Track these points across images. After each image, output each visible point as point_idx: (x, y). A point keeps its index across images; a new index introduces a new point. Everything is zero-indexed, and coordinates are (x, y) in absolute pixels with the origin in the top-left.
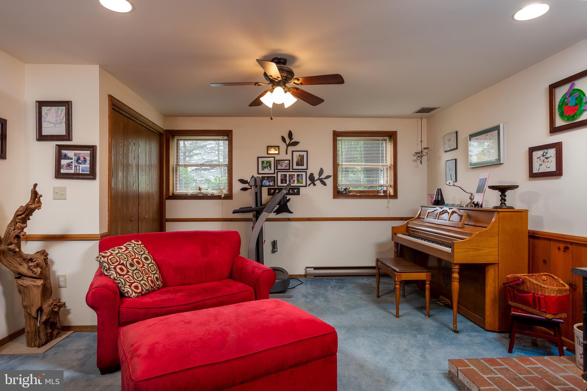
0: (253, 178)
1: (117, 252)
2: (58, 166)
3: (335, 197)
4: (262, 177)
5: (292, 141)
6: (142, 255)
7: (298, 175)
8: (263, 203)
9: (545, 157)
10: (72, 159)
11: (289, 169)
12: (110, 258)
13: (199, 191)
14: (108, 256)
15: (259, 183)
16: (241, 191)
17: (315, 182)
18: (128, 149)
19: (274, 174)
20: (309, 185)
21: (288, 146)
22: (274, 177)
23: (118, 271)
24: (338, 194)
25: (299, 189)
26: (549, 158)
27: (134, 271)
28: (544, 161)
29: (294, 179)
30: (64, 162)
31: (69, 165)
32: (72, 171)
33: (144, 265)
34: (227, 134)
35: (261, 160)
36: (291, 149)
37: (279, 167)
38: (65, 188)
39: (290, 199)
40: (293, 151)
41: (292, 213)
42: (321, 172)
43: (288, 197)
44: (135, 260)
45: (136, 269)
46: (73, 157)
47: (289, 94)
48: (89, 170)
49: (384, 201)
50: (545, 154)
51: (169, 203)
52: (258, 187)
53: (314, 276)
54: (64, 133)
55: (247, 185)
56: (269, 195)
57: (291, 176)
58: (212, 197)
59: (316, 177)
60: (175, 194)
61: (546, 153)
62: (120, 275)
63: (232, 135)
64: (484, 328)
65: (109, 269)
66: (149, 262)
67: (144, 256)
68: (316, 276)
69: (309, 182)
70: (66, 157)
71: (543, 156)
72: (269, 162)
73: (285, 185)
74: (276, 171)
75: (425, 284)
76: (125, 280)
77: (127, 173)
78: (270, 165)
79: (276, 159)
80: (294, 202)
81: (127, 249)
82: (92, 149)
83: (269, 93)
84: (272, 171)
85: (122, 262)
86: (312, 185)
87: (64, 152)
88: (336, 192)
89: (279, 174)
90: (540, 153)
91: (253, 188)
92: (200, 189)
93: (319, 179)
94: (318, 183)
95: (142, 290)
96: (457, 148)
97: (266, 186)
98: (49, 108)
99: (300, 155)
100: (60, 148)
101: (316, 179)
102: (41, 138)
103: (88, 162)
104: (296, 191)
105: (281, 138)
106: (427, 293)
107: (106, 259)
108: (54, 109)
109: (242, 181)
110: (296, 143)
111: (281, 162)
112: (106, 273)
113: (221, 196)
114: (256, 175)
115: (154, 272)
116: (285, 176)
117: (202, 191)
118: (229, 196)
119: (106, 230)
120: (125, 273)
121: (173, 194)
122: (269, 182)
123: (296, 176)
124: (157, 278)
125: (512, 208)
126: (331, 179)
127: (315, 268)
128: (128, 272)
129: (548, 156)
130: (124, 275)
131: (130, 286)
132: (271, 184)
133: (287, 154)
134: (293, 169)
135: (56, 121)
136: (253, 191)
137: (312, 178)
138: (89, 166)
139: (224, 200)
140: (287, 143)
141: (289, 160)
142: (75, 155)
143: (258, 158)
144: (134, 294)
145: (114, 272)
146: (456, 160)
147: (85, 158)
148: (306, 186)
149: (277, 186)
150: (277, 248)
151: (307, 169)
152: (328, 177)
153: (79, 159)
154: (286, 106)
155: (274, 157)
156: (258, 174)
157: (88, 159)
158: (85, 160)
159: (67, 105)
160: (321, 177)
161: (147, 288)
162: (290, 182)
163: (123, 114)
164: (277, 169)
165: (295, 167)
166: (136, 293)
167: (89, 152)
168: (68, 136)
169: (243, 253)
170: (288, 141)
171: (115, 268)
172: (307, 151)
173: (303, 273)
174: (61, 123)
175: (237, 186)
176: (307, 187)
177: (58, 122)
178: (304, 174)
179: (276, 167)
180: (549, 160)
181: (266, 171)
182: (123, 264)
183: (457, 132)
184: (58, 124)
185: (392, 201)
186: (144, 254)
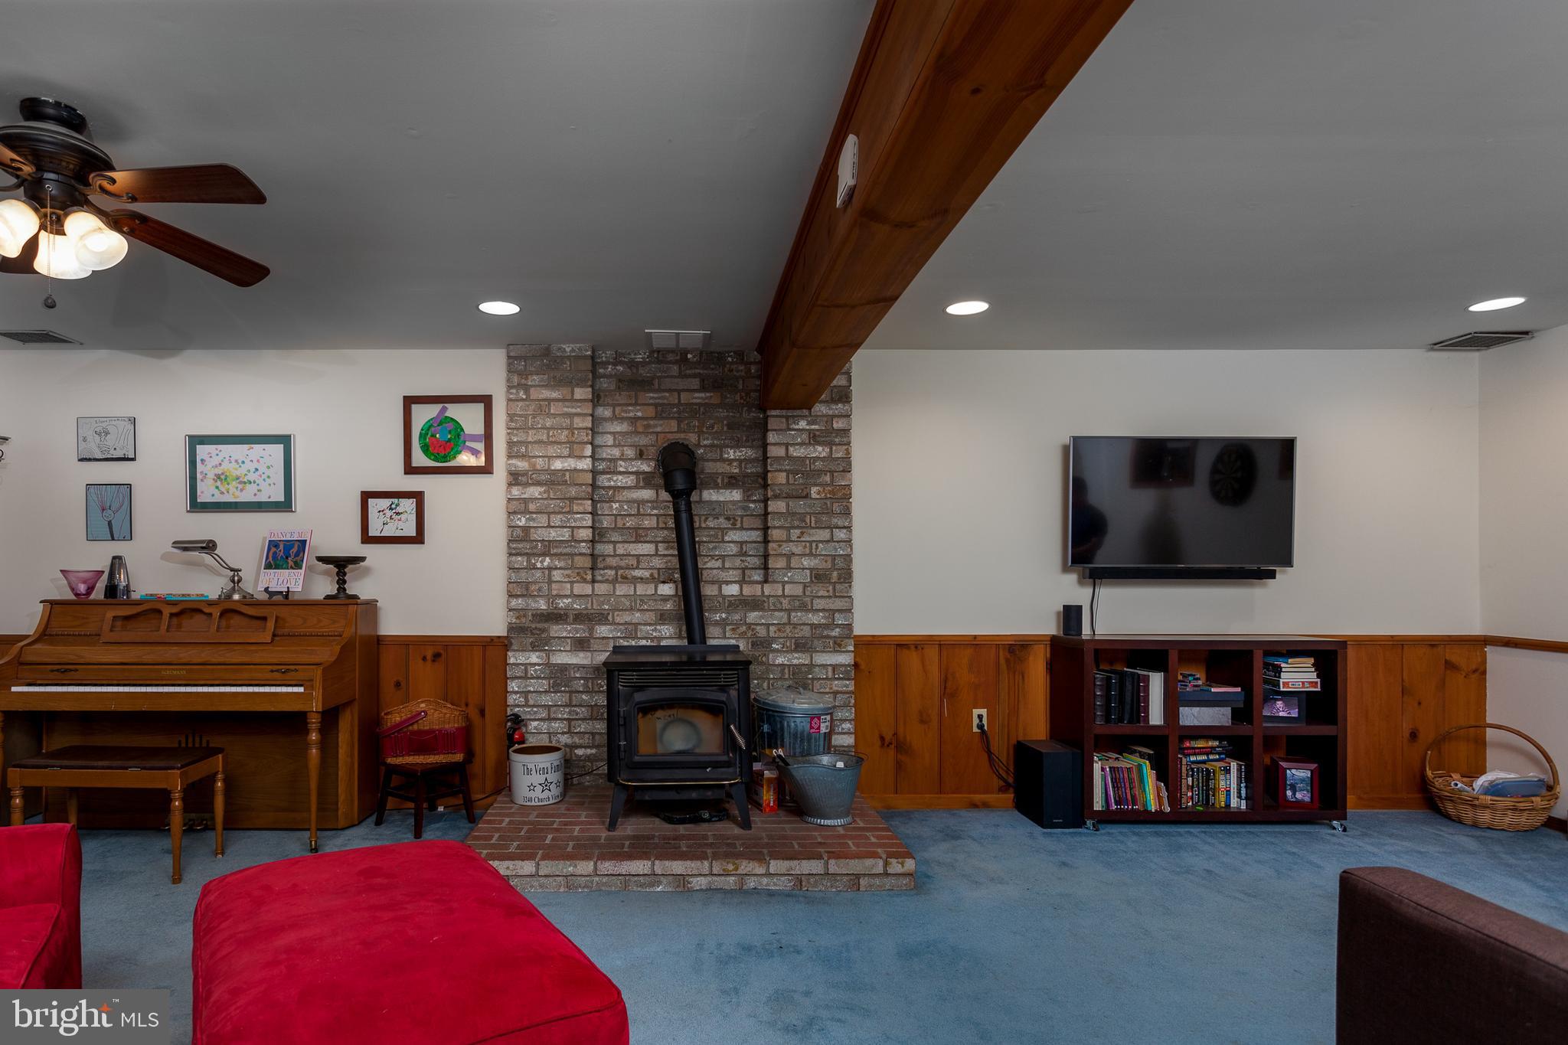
9: (394, 511)
26: (402, 513)
28: (391, 518)
50: (393, 506)
61: (397, 505)
64: (335, 829)
71: (391, 509)
90: (385, 503)
96: (132, 459)
129: (399, 509)
146: (129, 486)
180: (403, 517)
183: (135, 419)
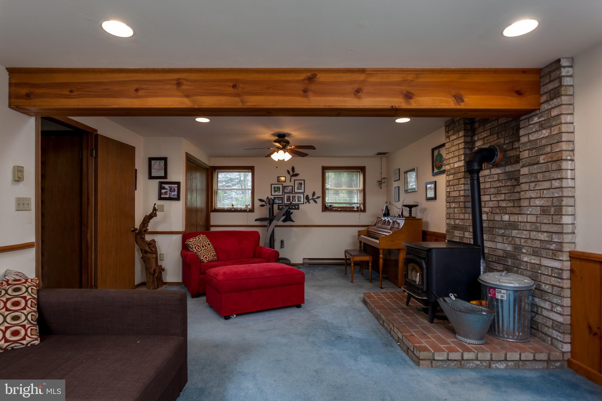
0: (268, 199)
1: (195, 240)
2: (160, 193)
3: (323, 211)
4: (274, 198)
5: (294, 173)
6: (207, 242)
7: (298, 196)
8: (275, 215)
10: (167, 189)
11: (292, 192)
12: (193, 242)
13: (232, 207)
14: (192, 241)
15: (271, 202)
16: (260, 207)
17: (310, 201)
18: (192, 181)
19: (282, 195)
20: (306, 203)
21: (291, 176)
22: (282, 197)
23: (197, 249)
24: (326, 208)
25: (299, 205)
26: (432, 189)
27: (204, 250)
28: (430, 191)
29: (295, 199)
30: (163, 191)
31: (166, 193)
32: (168, 196)
33: (208, 248)
34: (251, 169)
35: (273, 186)
36: (293, 178)
37: (285, 191)
38: (163, 206)
39: (292, 212)
40: (295, 180)
41: (294, 221)
42: (314, 194)
43: (292, 211)
44: (204, 244)
45: (205, 249)
46: (168, 188)
47: (287, 153)
48: (176, 195)
49: (357, 214)
51: (212, 214)
52: (271, 204)
53: (309, 264)
54: (163, 175)
55: (264, 202)
56: (279, 209)
57: (294, 197)
58: (241, 211)
59: (310, 197)
60: (216, 209)
62: (198, 251)
63: (254, 170)
64: (398, 286)
65: (193, 248)
66: (210, 246)
67: (208, 243)
68: (310, 264)
69: (305, 201)
70: (164, 188)
71: (430, 188)
72: (279, 188)
73: (289, 203)
74: (283, 193)
75: (369, 263)
76: (200, 253)
77: (192, 196)
78: (279, 190)
79: (283, 185)
80: (295, 214)
81: (199, 239)
82: (178, 184)
83: (276, 153)
84: (281, 194)
85: (198, 245)
86: (308, 203)
87: (163, 185)
88: (324, 207)
89: (286, 195)
91: (268, 205)
92: (233, 205)
93: (312, 199)
94: (311, 201)
95: (209, 260)
96: (399, 180)
97: (277, 204)
98: (155, 161)
99: (299, 183)
100: (161, 183)
101: (310, 199)
102: (151, 177)
103: (176, 191)
104: (296, 207)
105: (287, 171)
106: (370, 268)
107: (191, 243)
108: (158, 162)
109: (261, 200)
110: (297, 175)
111: (287, 187)
112: (191, 250)
113: (247, 210)
114: (270, 197)
115: (213, 252)
116: (290, 197)
117: (234, 207)
118: (252, 210)
119: (184, 230)
120: (200, 250)
121: (215, 209)
122: (279, 201)
123: (297, 197)
124: (214, 255)
125: (415, 217)
126: (321, 199)
127: (309, 259)
128: (201, 250)
130: (200, 251)
131: (203, 257)
132: (280, 202)
133: (291, 182)
134: (295, 192)
135: (159, 168)
136: (268, 206)
137: (307, 198)
138: (176, 193)
139: (249, 213)
140: (291, 174)
141: (292, 186)
142: (169, 187)
143: (271, 184)
144: (205, 261)
145: (195, 250)
146: (399, 187)
147: (174, 189)
148: (303, 204)
149: (284, 204)
150: (284, 245)
151: (304, 192)
152: (318, 197)
153: (171, 189)
154: (286, 160)
155: (282, 184)
156: (272, 195)
157: (176, 189)
158: (174, 190)
159: (165, 159)
160: (314, 198)
161: (211, 259)
162: (292, 201)
163: (191, 161)
164: (284, 192)
165: (296, 191)
166: (206, 260)
167: (177, 185)
168: (165, 177)
169: (262, 244)
170: (291, 173)
171: (195, 247)
172: (304, 180)
173: (301, 262)
174: (161, 169)
175: (257, 203)
176: (305, 204)
177: (160, 169)
178: (302, 195)
179: (283, 191)
181: (277, 193)
182: (199, 246)
183: (399, 169)
184: (160, 170)
185: (362, 214)
186: (208, 242)
